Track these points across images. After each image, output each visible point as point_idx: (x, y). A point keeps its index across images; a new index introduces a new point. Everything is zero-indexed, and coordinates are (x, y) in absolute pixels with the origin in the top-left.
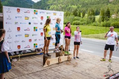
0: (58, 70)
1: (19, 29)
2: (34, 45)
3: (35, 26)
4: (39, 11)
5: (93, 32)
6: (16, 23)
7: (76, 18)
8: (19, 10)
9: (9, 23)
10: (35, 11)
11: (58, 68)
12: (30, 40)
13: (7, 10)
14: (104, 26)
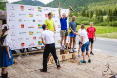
0: (62, 67)
1: (23, 26)
2: (39, 42)
5: (100, 31)
6: (20, 20)
9: (12, 20)
12: (35, 38)
13: (10, 7)
14: (112, 26)
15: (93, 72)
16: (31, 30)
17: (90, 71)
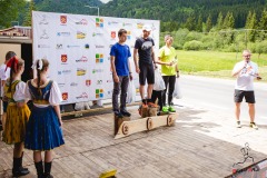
0: (146, 145)
1: (64, 58)
2: (97, 91)
3: (99, 52)
4: (106, 20)
6: (59, 46)
7: (191, 34)
8: (64, 19)
9: (44, 46)
10: (97, 20)
11: (145, 141)
12: (88, 82)
14: (254, 52)
15: (211, 155)
16: (82, 65)
17: (206, 153)
